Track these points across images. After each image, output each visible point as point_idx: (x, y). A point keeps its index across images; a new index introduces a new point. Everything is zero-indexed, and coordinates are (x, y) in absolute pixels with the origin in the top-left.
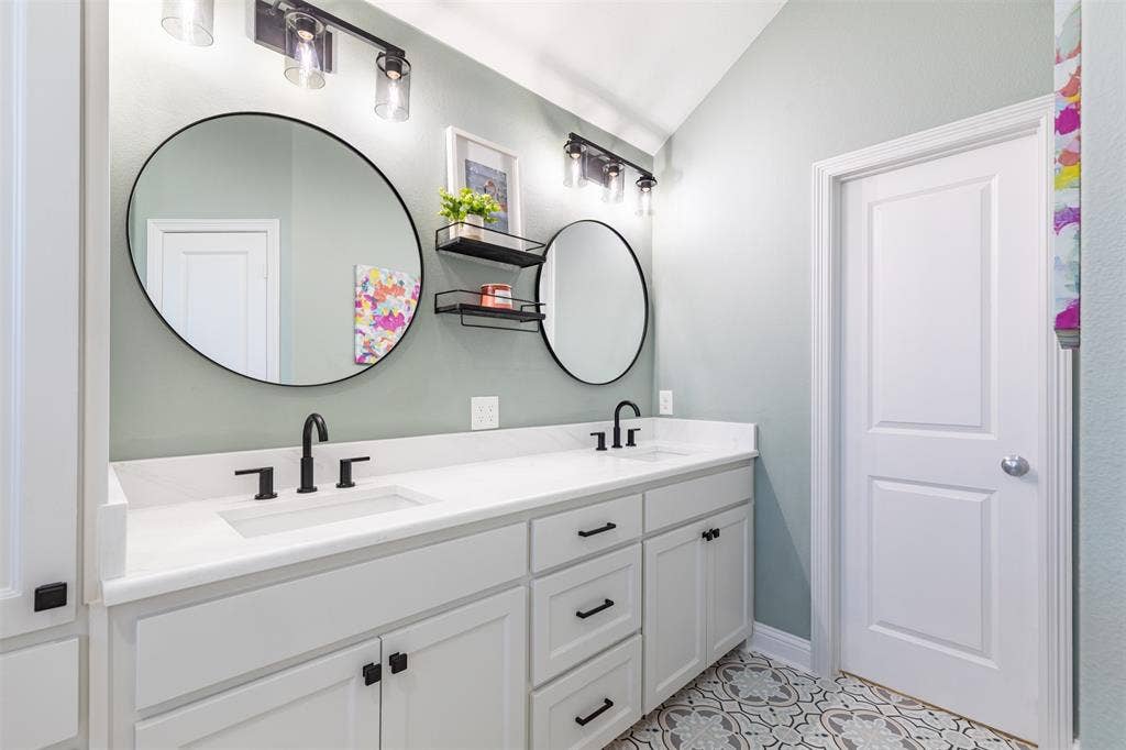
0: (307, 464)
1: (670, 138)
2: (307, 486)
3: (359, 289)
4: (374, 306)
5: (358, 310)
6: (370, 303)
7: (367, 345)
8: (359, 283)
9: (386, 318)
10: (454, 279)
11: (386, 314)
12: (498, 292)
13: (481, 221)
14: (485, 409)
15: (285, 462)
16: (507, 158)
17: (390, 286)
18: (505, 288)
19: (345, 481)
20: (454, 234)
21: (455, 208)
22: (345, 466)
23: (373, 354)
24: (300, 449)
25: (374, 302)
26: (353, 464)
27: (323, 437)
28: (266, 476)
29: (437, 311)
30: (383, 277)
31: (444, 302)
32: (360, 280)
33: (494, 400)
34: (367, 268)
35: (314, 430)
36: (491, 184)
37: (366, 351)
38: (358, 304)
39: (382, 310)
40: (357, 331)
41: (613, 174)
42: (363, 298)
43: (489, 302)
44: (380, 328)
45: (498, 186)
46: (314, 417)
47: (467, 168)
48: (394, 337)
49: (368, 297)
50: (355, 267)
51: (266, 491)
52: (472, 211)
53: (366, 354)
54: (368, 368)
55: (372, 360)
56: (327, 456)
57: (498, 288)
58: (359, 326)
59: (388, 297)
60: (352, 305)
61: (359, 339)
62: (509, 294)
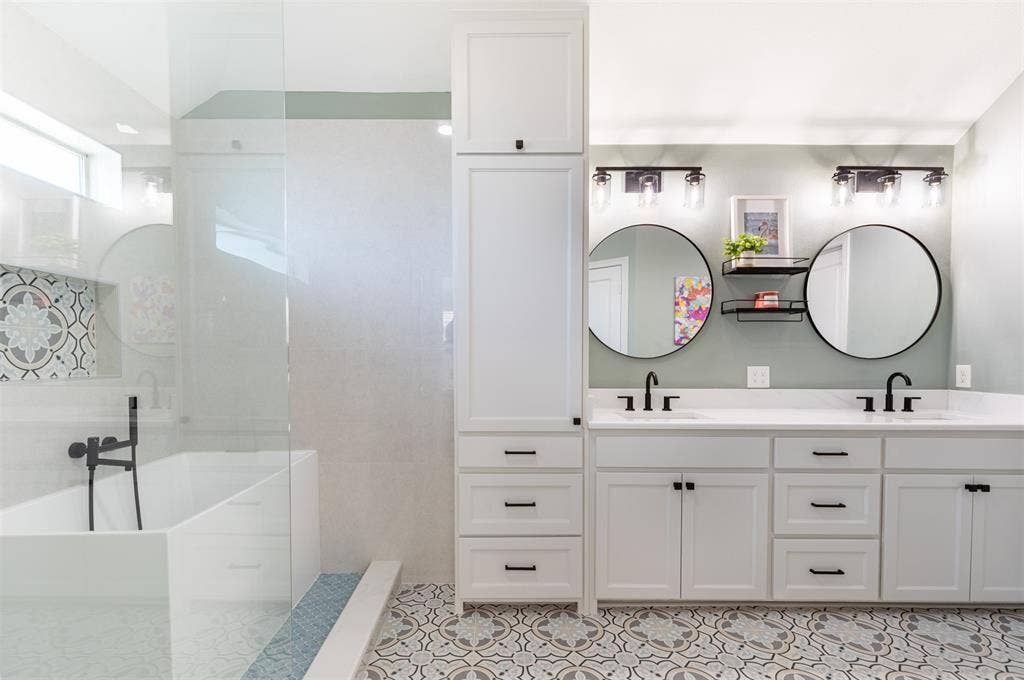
0: (648, 397)
1: (974, 125)
2: (648, 407)
3: (677, 294)
4: (688, 304)
5: (677, 307)
6: (685, 302)
7: (683, 332)
8: (678, 289)
9: (697, 312)
10: (735, 293)
11: (697, 308)
12: (766, 298)
13: (753, 254)
14: (759, 374)
15: (639, 395)
16: (779, 202)
17: (700, 289)
18: (772, 294)
19: (667, 407)
20: (735, 264)
21: (734, 249)
22: (667, 400)
23: (687, 338)
24: (645, 390)
25: (688, 301)
26: (671, 400)
27: (656, 383)
28: (630, 400)
29: (723, 313)
30: (694, 283)
31: (728, 307)
32: (679, 286)
33: (766, 369)
34: (683, 278)
35: (652, 380)
36: (765, 224)
37: (682, 335)
38: (677, 304)
39: (694, 306)
40: (676, 322)
41: (889, 184)
42: (680, 299)
43: (760, 305)
44: (692, 319)
45: (769, 224)
46: (651, 374)
47: (746, 218)
48: (700, 323)
49: (683, 298)
50: (675, 278)
51: (630, 407)
52: (746, 249)
53: (682, 338)
54: (682, 346)
55: (685, 341)
56: (658, 394)
57: (767, 294)
58: (677, 319)
59: (698, 296)
60: (673, 305)
61: (678, 328)
62: (776, 298)
